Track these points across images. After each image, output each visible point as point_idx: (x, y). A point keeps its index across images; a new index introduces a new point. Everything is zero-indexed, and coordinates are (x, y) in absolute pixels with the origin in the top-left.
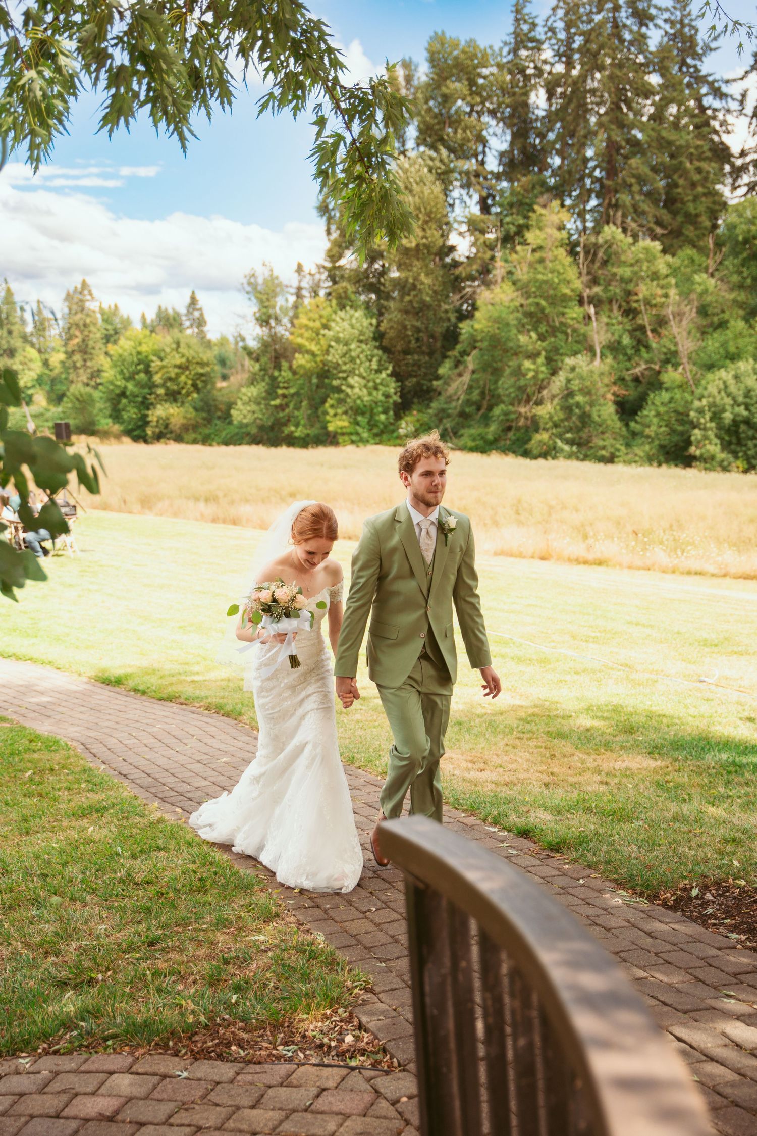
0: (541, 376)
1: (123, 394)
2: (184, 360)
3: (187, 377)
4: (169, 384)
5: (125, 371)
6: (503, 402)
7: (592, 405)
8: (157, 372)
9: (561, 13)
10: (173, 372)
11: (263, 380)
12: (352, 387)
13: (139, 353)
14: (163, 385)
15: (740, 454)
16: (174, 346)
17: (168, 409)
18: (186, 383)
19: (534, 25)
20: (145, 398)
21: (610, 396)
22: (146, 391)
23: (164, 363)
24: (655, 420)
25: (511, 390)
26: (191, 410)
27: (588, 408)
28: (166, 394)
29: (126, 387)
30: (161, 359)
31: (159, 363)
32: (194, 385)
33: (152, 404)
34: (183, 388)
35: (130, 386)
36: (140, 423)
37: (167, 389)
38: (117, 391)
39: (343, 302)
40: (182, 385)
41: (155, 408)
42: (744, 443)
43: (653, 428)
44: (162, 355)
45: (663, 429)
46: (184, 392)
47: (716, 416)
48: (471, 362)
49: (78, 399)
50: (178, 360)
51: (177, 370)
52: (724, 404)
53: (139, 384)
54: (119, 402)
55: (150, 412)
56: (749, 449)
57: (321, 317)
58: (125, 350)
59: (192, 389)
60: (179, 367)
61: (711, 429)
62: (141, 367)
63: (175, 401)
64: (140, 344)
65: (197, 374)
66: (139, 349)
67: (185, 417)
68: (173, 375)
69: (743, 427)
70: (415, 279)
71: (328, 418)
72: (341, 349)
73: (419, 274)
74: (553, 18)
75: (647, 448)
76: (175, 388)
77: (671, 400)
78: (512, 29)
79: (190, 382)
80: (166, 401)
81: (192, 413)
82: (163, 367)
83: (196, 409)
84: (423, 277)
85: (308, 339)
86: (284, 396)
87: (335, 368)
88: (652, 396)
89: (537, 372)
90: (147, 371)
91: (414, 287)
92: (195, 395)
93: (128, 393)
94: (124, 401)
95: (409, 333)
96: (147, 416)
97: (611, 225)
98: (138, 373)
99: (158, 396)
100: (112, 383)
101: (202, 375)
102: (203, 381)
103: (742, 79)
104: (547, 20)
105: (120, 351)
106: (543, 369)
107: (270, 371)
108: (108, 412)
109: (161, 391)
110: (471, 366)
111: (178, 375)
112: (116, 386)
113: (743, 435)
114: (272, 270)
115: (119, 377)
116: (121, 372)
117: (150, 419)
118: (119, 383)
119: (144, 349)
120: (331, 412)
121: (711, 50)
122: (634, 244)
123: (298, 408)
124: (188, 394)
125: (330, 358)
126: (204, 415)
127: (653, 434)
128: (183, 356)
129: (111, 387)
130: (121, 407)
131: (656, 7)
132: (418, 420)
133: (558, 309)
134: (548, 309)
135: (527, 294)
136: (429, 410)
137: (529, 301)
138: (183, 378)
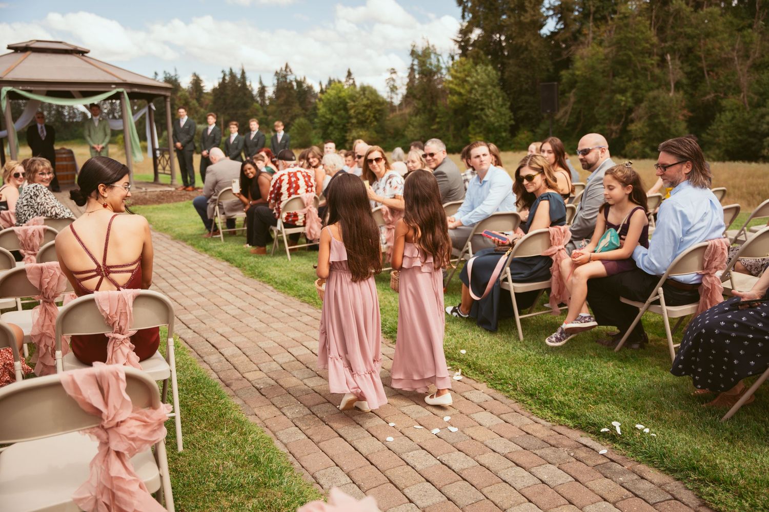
0: (629, 105)
1: (330, 123)
2: (369, 102)
3: (370, 112)
4: (359, 116)
5: (332, 109)
6: (599, 123)
7: (669, 123)
8: (351, 109)
10: (361, 109)
11: (424, 113)
12: (487, 116)
13: (339, 98)
14: (356, 117)
16: (362, 93)
17: (358, 132)
18: (369, 116)
20: (344, 126)
21: (681, 117)
22: (345, 121)
23: (357, 103)
24: (722, 132)
25: (605, 115)
26: (374, 133)
27: (667, 125)
28: (357, 123)
29: (332, 119)
30: (354, 101)
31: (352, 104)
32: (374, 117)
33: (350, 129)
34: (367, 119)
35: (335, 118)
36: (341, 142)
37: (358, 119)
38: (328, 122)
39: (477, 60)
40: (367, 117)
41: (351, 132)
43: (721, 138)
44: (354, 99)
45: (729, 138)
46: (368, 121)
48: (572, 97)
49: (300, 127)
50: (365, 102)
51: (364, 108)
53: (340, 117)
54: (328, 128)
55: (348, 134)
57: (464, 70)
58: (331, 96)
59: (373, 119)
60: (366, 106)
62: (341, 106)
63: (363, 127)
64: (340, 91)
65: (376, 110)
66: (340, 95)
67: (370, 137)
68: (361, 111)
70: (528, 43)
71: (470, 136)
72: (480, 90)
73: (529, 40)
75: (717, 151)
76: (363, 119)
77: (734, 118)
79: (372, 115)
80: (357, 127)
81: (375, 135)
82: (354, 106)
83: (377, 132)
84: (532, 42)
85: (456, 85)
86: (439, 123)
87: (475, 103)
88: (718, 115)
89: (626, 101)
90: (346, 109)
91: (526, 49)
92: (375, 123)
93: (334, 123)
94: (331, 128)
95: (522, 79)
96: (344, 136)
98: (340, 110)
99: (353, 124)
100: (323, 116)
101: (379, 110)
102: (380, 114)
105: (328, 97)
106: (630, 100)
107: (429, 107)
108: (320, 135)
109: (354, 121)
110: (572, 100)
111: (365, 111)
112: (327, 118)
114: (428, 42)
115: (328, 112)
116: (330, 110)
117: (348, 138)
118: (328, 116)
119: (343, 94)
120: (473, 132)
122: (696, 11)
123: (448, 130)
124: (371, 122)
125: (473, 96)
126: (382, 135)
127: (721, 142)
128: (368, 99)
129: (324, 119)
130: (329, 131)
132: (528, 137)
133: (640, 58)
134: (634, 58)
135: (620, 48)
136: (538, 130)
137: (621, 53)
138: (368, 113)
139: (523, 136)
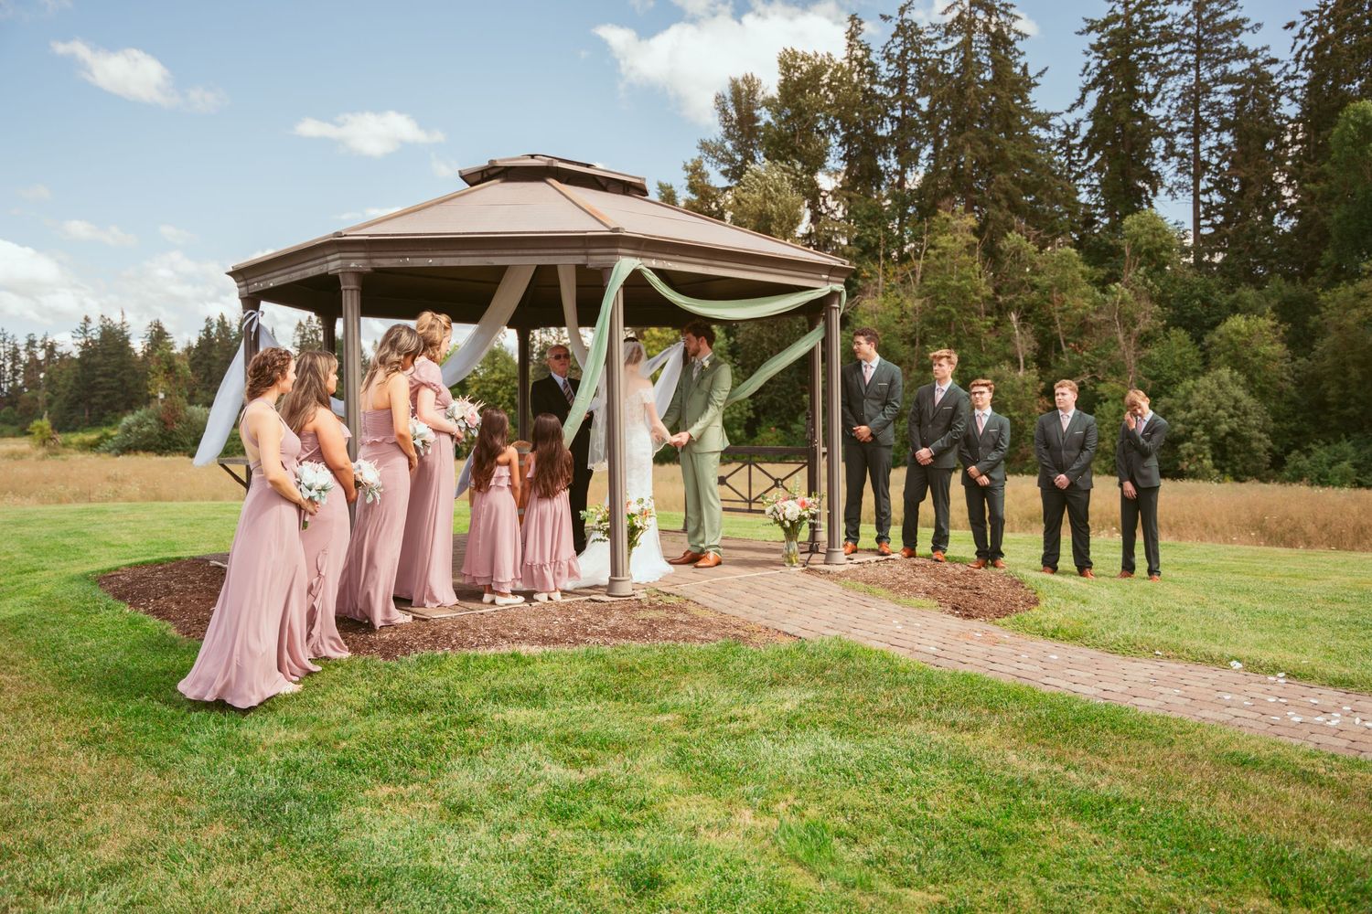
9: (898, 40)
15: (1228, 470)
18: (503, 398)
19: (868, 51)
21: (1036, 409)
34: (499, 403)
42: (1229, 456)
47: (1209, 429)
51: (494, 385)
52: (1219, 417)
56: (1237, 464)
59: (509, 404)
60: (496, 382)
61: (1204, 442)
65: (515, 388)
68: (490, 390)
69: (1230, 439)
74: (892, 45)
78: (845, 54)
79: (507, 397)
82: (479, 381)
88: (1098, 407)
90: (463, 386)
92: (513, 411)
95: (765, 345)
97: (1014, 232)
103: (1069, 111)
104: (886, 46)
111: (496, 390)
113: (1230, 449)
121: (1036, 85)
122: (1040, 252)
131: (1016, 32)
132: (777, 437)
133: (965, 318)
134: (957, 317)
135: (936, 301)
136: (794, 426)
137: (938, 308)
138: (500, 392)
139: (769, 435)
